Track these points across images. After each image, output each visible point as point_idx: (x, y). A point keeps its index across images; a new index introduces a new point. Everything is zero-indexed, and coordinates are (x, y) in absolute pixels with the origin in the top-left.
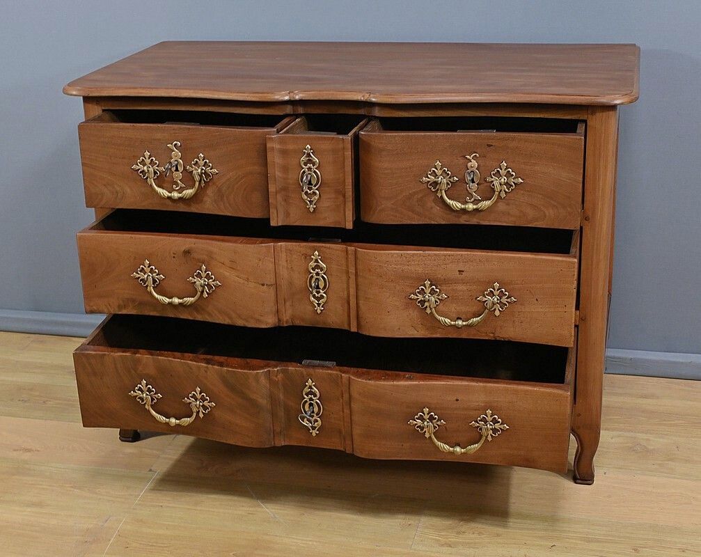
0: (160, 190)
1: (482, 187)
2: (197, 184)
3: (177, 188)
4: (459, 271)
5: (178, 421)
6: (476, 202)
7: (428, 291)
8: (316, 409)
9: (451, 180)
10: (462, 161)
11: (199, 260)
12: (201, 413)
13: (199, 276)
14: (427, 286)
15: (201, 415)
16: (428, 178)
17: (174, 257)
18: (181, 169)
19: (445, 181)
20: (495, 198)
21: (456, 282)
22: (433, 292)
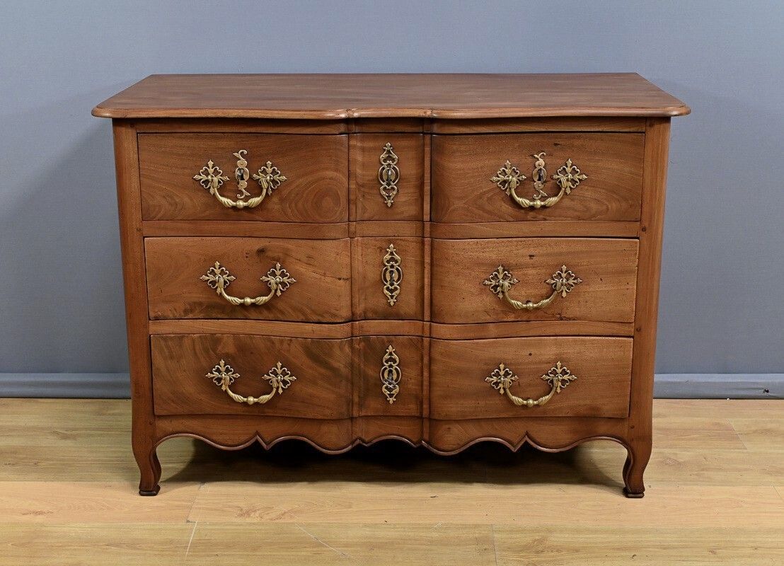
0: (224, 200)
1: (548, 185)
2: (265, 191)
3: (242, 197)
4: (531, 256)
5: (256, 400)
6: (543, 199)
7: (501, 276)
8: (395, 376)
9: (520, 178)
10: (530, 159)
11: (274, 259)
12: (280, 389)
13: (274, 274)
14: (501, 271)
15: (280, 391)
16: (498, 177)
17: (247, 257)
18: (246, 177)
19: (515, 179)
20: (561, 193)
21: (527, 266)
22: (505, 277)
